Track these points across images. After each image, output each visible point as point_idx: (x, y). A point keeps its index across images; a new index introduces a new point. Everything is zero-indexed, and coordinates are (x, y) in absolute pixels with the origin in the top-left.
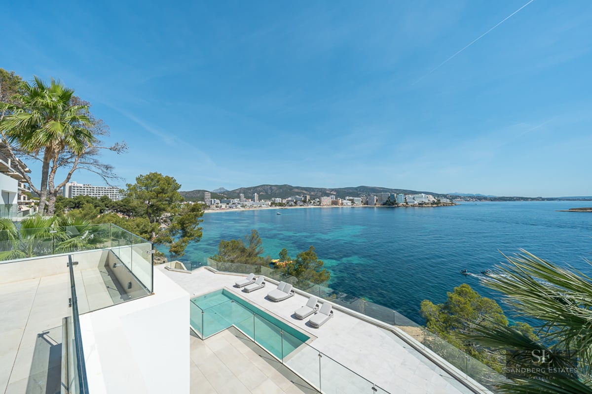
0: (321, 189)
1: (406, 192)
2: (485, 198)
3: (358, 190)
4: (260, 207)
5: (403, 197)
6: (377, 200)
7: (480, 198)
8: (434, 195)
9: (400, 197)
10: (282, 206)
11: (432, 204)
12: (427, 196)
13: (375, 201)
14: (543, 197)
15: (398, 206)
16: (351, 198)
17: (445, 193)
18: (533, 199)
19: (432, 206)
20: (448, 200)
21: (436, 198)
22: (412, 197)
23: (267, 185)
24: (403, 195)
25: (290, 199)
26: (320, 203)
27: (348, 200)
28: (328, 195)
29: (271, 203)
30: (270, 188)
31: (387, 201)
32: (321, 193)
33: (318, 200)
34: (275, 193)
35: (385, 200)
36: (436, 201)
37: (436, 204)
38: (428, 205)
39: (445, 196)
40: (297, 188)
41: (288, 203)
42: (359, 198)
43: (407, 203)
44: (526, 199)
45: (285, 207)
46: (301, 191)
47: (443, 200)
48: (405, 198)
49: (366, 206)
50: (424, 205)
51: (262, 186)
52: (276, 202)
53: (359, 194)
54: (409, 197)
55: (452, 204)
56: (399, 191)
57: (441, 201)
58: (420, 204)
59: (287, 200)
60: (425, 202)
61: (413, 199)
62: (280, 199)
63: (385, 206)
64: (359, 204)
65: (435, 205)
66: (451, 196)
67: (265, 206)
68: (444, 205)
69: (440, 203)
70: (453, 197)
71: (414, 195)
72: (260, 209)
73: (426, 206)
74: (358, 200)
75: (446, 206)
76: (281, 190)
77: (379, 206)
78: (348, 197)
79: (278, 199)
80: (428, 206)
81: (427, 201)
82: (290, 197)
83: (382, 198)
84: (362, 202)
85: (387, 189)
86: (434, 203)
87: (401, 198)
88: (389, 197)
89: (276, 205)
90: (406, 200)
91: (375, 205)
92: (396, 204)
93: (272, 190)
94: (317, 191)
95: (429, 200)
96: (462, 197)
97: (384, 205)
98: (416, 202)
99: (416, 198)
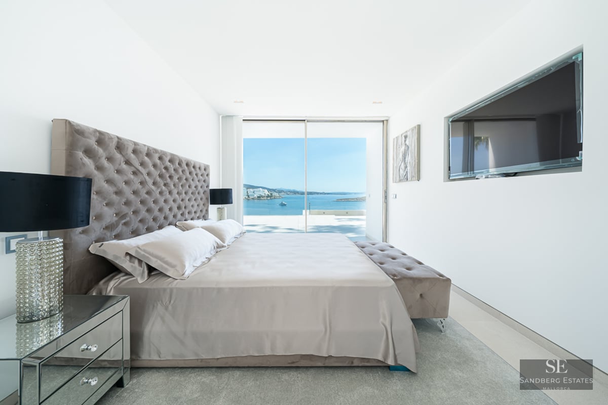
7: (295, 192)
8: (269, 190)
11: (267, 197)
12: (263, 190)
14: (325, 192)
17: (274, 188)
18: (321, 193)
19: (267, 199)
20: (277, 193)
21: (270, 192)
36: (270, 195)
37: (271, 197)
39: (274, 190)
43: (248, 196)
44: (318, 193)
47: (275, 194)
50: (262, 198)
55: (280, 196)
58: (258, 197)
60: (262, 196)
68: (275, 198)
70: (280, 191)
80: (264, 199)
86: (268, 196)
95: (265, 194)
98: (255, 196)
99: (255, 192)
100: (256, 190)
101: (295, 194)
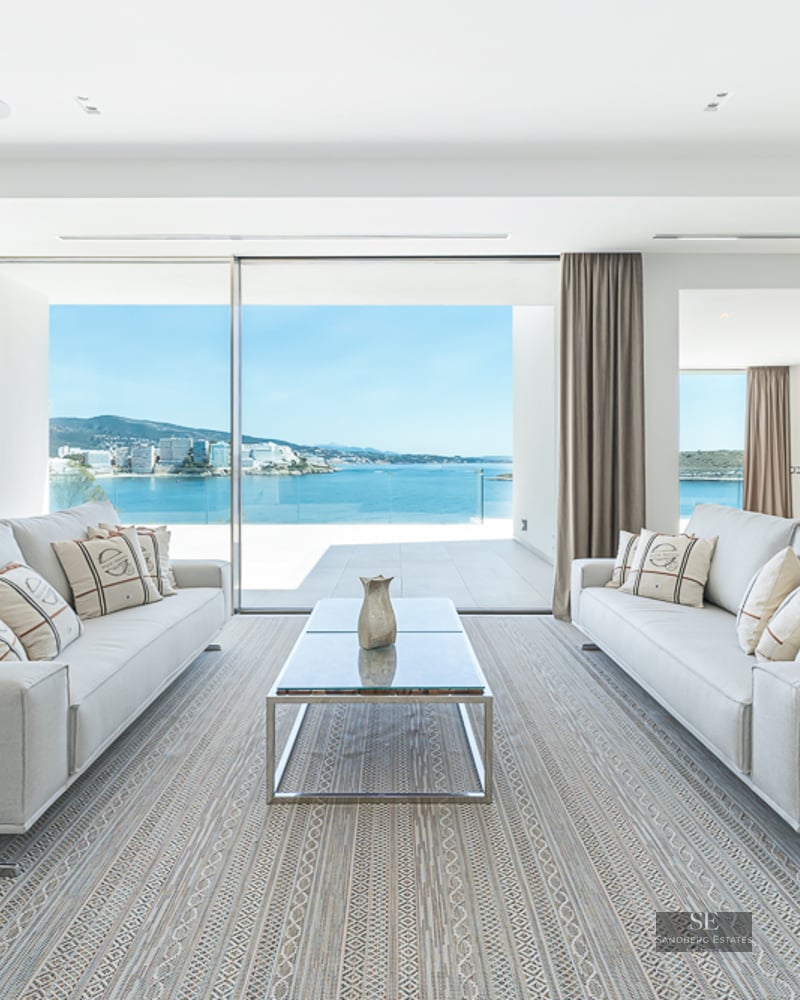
2: (382, 457)
3: (96, 427)
5: (226, 450)
6: (158, 458)
7: (374, 456)
8: (295, 448)
9: (215, 449)
11: (290, 468)
12: (281, 447)
13: (153, 459)
14: (463, 456)
15: (213, 475)
16: (77, 451)
17: (311, 444)
18: (450, 460)
19: (290, 474)
20: (322, 459)
21: (299, 454)
22: (249, 450)
24: (226, 444)
27: (66, 457)
31: (186, 461)
35: (180, 456)
36: (298, 461)
37: (298, 467)
38: (282, 471)
39: (312, 450)
42: (102, 452)
44: (440, 459)
47: (314, 460)
49: (128, 475)
50: (274, 472)
53: (99, 441)
55: (328, 467)
57: (308, 462)
58: (265, 468)
60: (275, 465)
61: (251, 456)
63: (180, 474)
64: (102, 470)
65: (296, 472)
66: (323, 452)
68: (313, 472)
69: (306, 466)
70: (329, 453)
71: (253, 446)
73: (277, 472)
74: (102, 459)
75: (318, 473)
77: (166, 475)
78: (66, 448)
80: (283, 475)
81: (281, 461)
83: (171, 453)
84: (113, 463)
85: (179, 427)
86: (294, 466)
87: (222, 453)
88: (191, 450)
91: (153, 472)
92: (209, 468)
95: (284, 460)
96: (344, 453)
97: (177, 472)
98: (257, 465)
99: (255, 454)
100: (256, 447)
101: (374, 460)
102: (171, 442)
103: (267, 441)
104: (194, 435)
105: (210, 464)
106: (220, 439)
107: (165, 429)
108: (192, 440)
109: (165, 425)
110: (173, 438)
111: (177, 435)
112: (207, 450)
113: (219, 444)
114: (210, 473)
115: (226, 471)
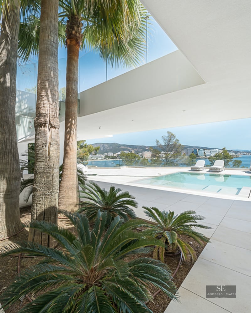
0: (142, 146)
1: (205, 149)
4: (97, 159)
6: (184, 154)
9: (200, 151)
10: (114, 158)
13: (183, 154)
15: (199, 158)
22: (209, 151)
23: (100, 143)
24: (203, 150)
25: (119, 153)
26: (142, 156)
28: (148, 151)
29: (105, 157)
30: (103, 145)
32: (141, 149)
33: (141, 154)
34: (107, 150)
35: (190, 154)
40: (124, 145)
41: (118, 156)
45: (116, 159)
46: (127, 148)
48: (205, 152)
51: (97, 144)
52: (109, 156)
54: (207, 152)
56: (200, 148)
57: (230, 154)
59: (117, 154)
61: (210, 153)
62: (112, 153)
66: (234, 152)
67: (101, 158)
71: (211, 150)
72: (97, 160)
76: (112, 147)
79: (110, 153)
82: (119, 152)
83: (188, 153)
87: (202, 152)
88: (193, 152)
89: (109, 157)
90: (205, 154)
92: (198, 156)
93: (104, 147)
94: (139, 148)
102: (188, 150)
103: (215, 149)
104: (193, 148)
105: (198, 155)
106: (201, 149)
107: (186, 147)
108: (193, 149)
109: (186, 146)
110: (188, 149)
111: (189, 148)
112: (197, 152)
113: (201, 150)
114: (198, 158)
115: (203, 157)
